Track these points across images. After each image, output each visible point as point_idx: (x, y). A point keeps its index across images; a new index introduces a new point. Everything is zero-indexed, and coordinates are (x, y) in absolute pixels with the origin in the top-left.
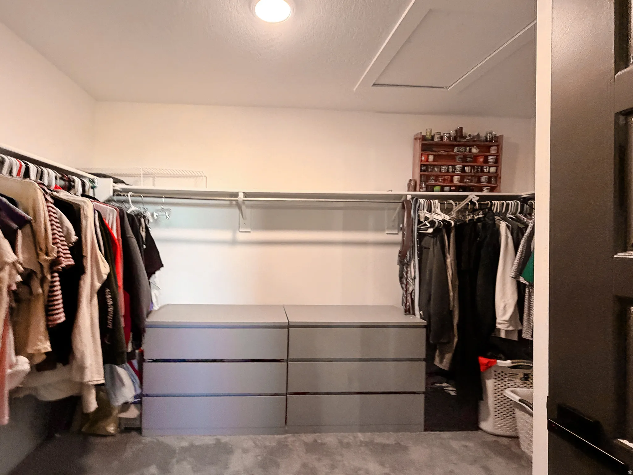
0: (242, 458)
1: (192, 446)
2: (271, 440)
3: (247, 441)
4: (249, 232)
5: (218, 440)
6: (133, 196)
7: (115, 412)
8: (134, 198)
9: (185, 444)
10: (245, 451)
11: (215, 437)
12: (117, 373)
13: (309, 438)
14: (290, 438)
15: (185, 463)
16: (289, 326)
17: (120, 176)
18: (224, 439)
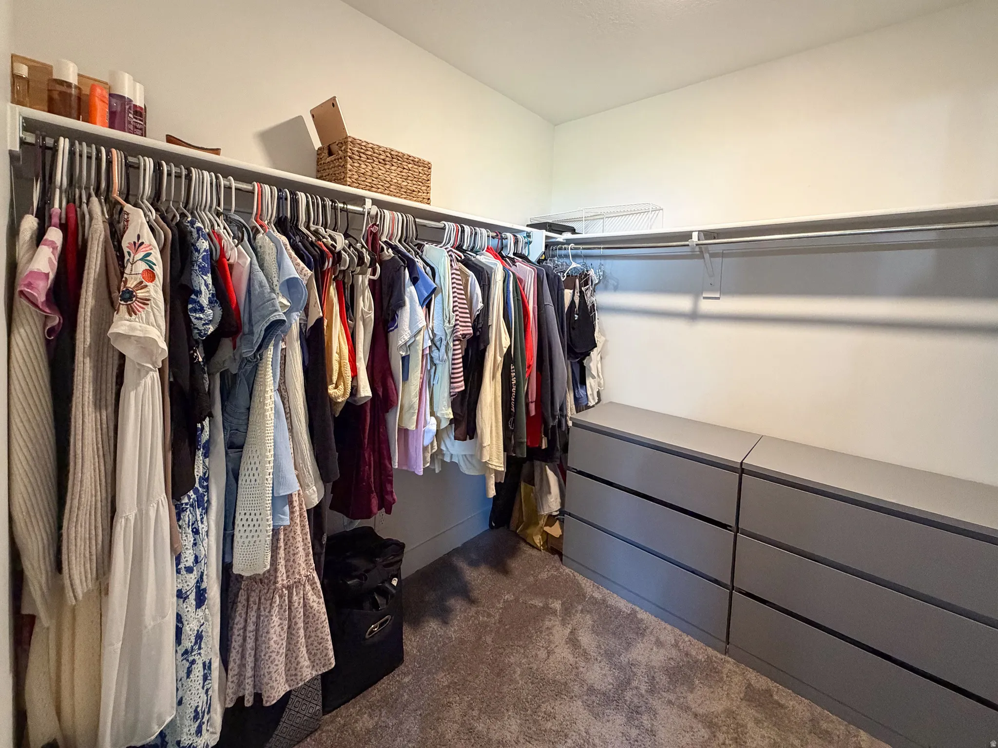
0: (652, 649)
1: (604, 601)
2: (699, 651)
3: (668, 633)
4: (718, 298)
5: (634, 613)
6: (575, 249)
7: (542, 522)
8: (574, 252)
9: (597, 595)
10: (659, 643)
11: (633, 607)
12: (546, 475)
13: (761, 682)
14: (729, 665)
15: (588, 616)
16: (742, 470)
17: (565, 222)
18: (642, 615)
